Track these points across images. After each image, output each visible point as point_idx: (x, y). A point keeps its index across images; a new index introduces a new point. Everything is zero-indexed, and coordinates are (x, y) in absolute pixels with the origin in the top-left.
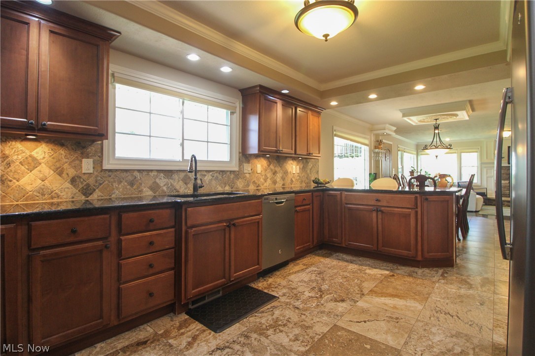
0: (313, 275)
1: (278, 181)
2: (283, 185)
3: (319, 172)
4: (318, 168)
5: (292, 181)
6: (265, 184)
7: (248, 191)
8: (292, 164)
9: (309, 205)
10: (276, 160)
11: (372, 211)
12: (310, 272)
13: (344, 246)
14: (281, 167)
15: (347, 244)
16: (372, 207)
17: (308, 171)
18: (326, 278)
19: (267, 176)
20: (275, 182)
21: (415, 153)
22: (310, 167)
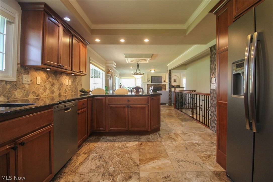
0: (97, 161)
1: (55, 91)
2: (60, 94)
3: (83, 85)
4: (82, 83)
5: (66, 91)
6: (44, 94)
7: (28, 100)
8: (66, 78)
9: (85, 107)
10: (54, 75)
11: (124, 108)
12: (93, 159)
13: (107, 131)
14: (58, 80)
15: (109, 130)
16: (125, 105)
17: (76, 84)
18: (107, 160)
19: (46, 87)
20: (53, 92)
21: (119, 77)
22: (77, 81)
